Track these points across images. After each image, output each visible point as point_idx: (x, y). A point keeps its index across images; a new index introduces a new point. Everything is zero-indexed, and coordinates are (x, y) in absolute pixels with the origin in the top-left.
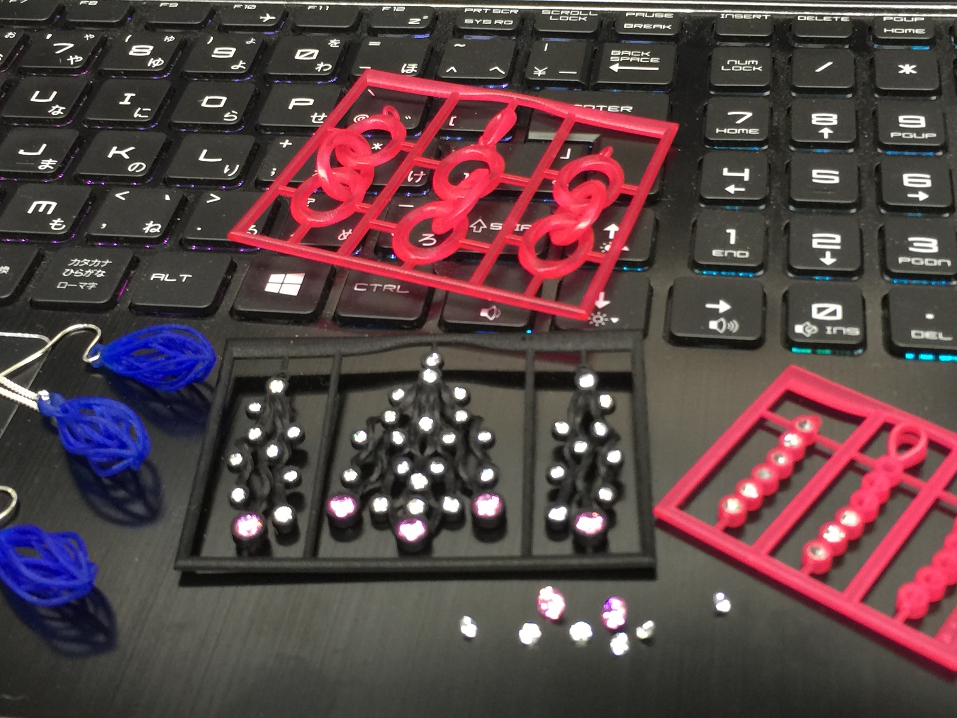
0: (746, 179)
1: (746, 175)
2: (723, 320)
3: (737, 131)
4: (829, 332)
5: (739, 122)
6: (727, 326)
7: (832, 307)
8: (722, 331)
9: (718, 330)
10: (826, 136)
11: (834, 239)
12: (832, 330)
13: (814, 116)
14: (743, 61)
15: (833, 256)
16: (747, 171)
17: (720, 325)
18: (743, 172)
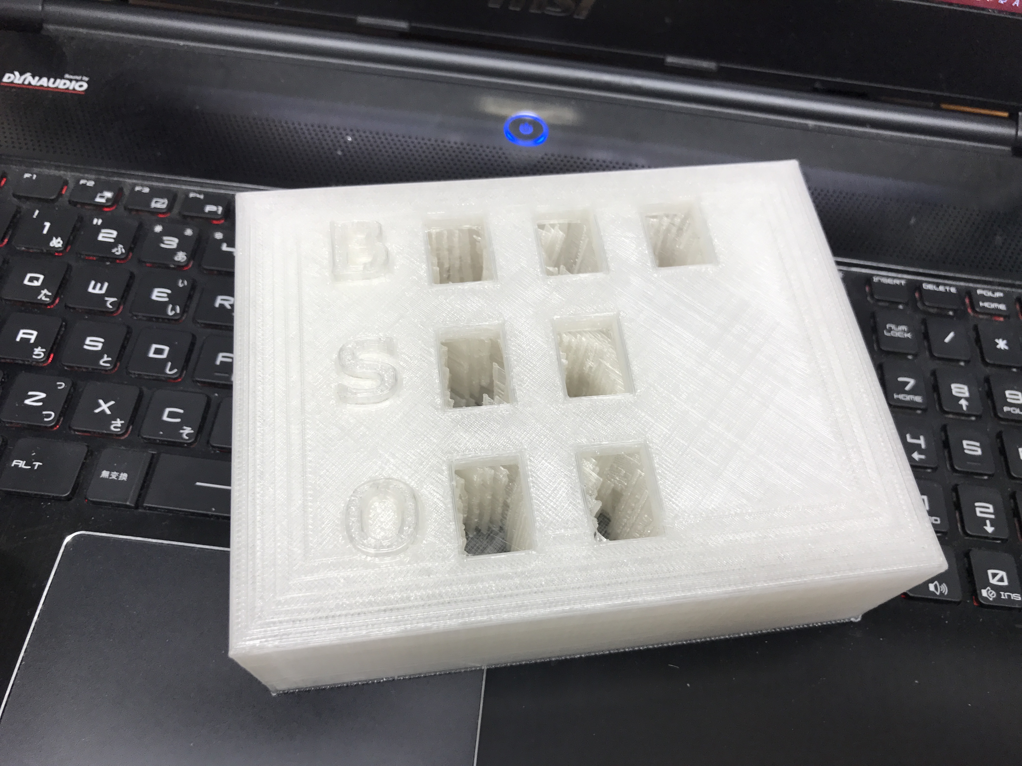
0: (923, 446)
1: (922, 441)
2: (936, 582)
3: (909, 398)
4: (1003, 597)
5: (908, 388)
6: (941, 589)
7: (1002, 573)
8: (938, 593)
9: (936, 592)
10: (965, 408)
11: (988, 508)
12: (1004, 596)
13: (953, 386)
14: (897, 326)
15: (992, 525)
16: (922, 438)
17: (936, 587)
18: (919, 439)
